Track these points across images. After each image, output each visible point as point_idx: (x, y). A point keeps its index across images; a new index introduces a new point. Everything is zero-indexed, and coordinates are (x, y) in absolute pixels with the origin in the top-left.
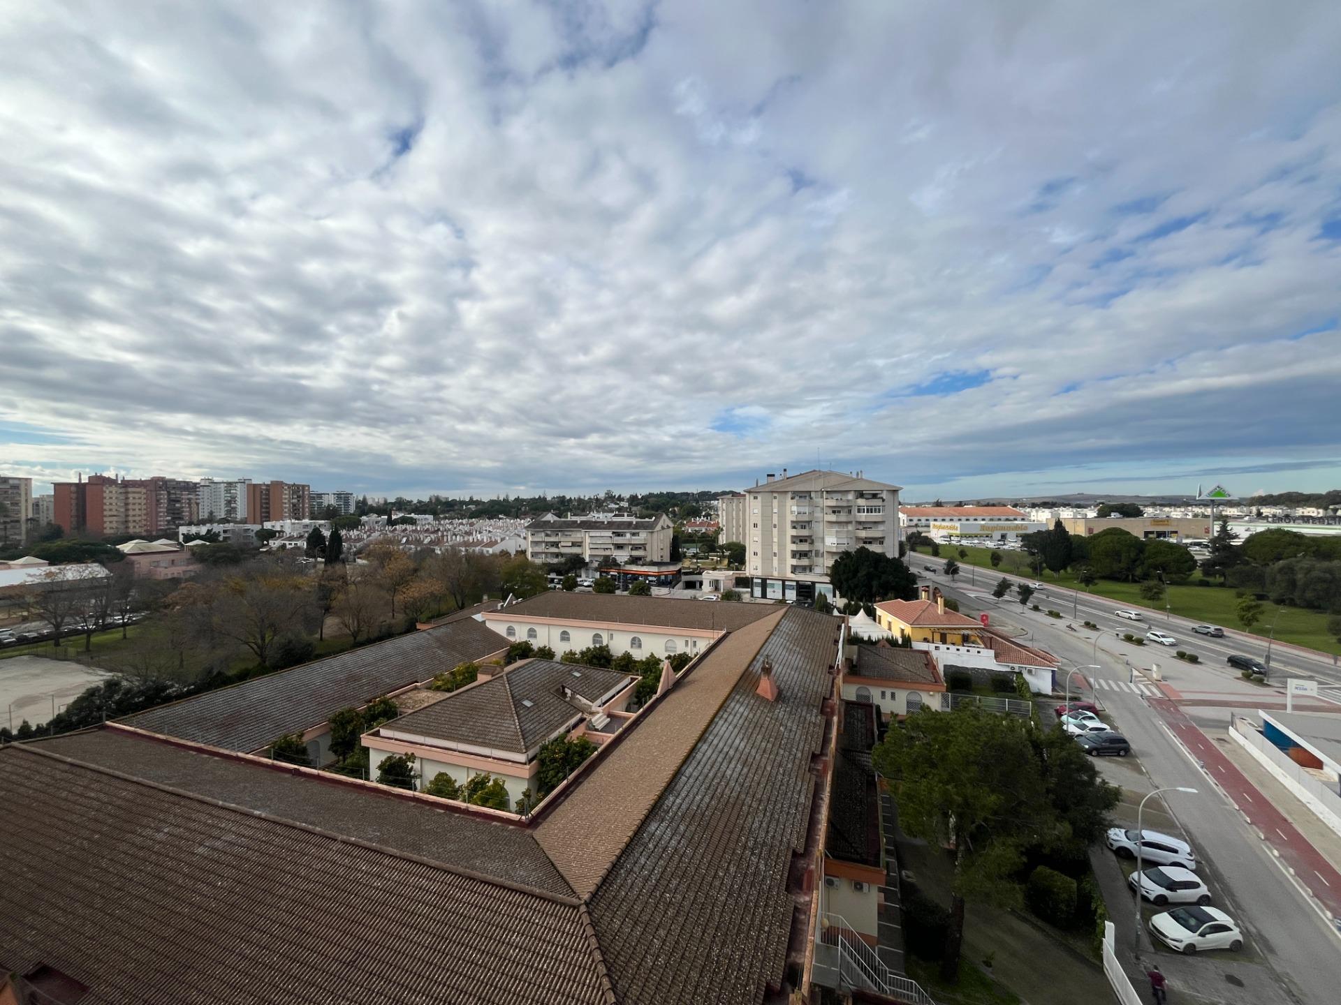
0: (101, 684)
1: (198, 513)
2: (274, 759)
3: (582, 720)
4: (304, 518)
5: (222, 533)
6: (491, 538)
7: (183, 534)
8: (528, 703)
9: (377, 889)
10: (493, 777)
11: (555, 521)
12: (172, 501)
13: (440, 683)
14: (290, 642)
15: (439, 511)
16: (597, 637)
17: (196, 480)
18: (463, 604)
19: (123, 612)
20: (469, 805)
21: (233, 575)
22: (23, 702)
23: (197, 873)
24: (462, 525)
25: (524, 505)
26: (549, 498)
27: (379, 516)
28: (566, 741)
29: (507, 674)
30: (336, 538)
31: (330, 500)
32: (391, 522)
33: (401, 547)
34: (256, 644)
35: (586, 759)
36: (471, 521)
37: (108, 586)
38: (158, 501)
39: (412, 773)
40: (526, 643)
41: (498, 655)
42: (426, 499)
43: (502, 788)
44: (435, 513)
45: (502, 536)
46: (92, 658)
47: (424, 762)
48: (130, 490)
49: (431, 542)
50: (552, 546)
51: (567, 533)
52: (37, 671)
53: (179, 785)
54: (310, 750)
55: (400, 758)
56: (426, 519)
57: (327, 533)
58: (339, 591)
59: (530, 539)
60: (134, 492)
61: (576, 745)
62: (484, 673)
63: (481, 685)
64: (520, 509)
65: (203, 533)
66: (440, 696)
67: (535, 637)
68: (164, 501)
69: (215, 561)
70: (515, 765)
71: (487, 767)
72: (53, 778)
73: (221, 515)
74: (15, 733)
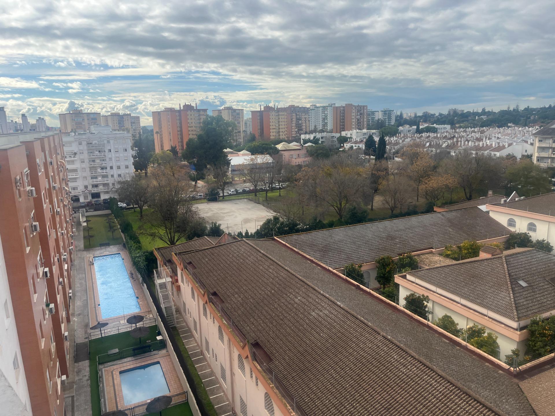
0: (272, 218)
1: (309, 126)
2: (347, 276)
4: (363, 129)
5: (320, 139)
6: (499, 143)
7: (303, 139)
8: (523, 284)
9: (403, 373)
10: (487, 331)
12: (298, 119)
13: (449, 252)
14: (355, 208)
15: (455, 122)
17: (308, 106)
18: (471, 196)
19: (279, 182)
20: (467, 344)
21: (326, 163)
22: (247, 221)
23: (313, 326)
24: (474, 133)
25: (533, 114)
27: (411, 126)
29: (506, 256)
30: (382, 142)
31: (379, 116)
32: (419, 131)
33: (425, 150)
34: (337, 207)
36: (482, 129)
37: (273, 167)
38: (292, 119)
39: (427, 309)
40: (525, 234)
41: (497, 241)
42: (445, 112)
43: (495, 342)
44: (452, 124)
45: (510, 142)
46: (268, 204)
47: (435, 304)
48: (280, 113)
49: (448, 146)
52: (250, 207)
53: (304, 277)
54: (365, 276)
55: (419, 297)
56: (445, 128)
57: (377, 139)
58: (384, 179)
59: (537, 144)
60: (282, 115)
62: (485, 251)
63: (482, 260)
64: (530, 118)
65: (312, 138)
66: (449, 262)
67: (535, 230)
68: (294, 120)
69: (317, 156)
70: (507, 328)
71: (483, 322)
72: (257, 258)
73: (320, 127)
74: (244, 234)
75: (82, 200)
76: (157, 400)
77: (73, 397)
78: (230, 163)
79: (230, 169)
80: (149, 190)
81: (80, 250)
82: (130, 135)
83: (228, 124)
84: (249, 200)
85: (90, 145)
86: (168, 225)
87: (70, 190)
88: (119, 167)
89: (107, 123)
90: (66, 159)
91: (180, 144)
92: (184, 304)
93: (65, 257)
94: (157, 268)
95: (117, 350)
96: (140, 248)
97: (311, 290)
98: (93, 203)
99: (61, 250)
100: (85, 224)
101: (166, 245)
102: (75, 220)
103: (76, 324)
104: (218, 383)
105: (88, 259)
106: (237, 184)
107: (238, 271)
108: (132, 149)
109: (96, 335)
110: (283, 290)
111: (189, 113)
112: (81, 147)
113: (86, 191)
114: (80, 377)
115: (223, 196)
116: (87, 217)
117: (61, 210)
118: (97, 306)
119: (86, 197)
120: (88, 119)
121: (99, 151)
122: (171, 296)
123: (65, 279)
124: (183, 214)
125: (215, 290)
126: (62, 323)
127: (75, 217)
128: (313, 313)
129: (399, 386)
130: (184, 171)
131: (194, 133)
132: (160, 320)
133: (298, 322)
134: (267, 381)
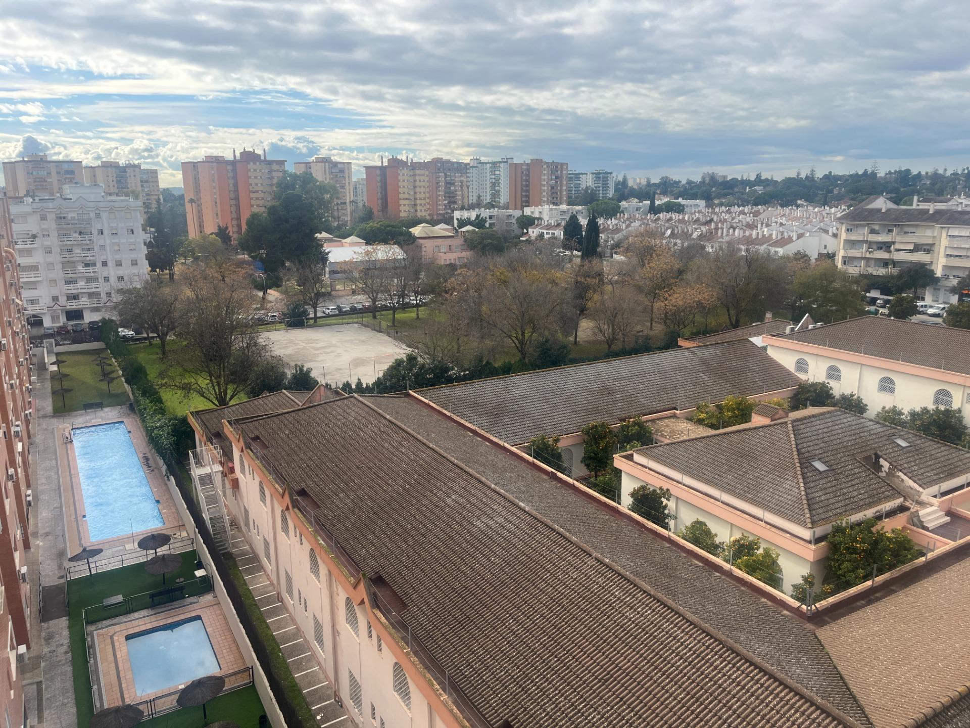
0: (405, 357)
1: (468, 197)
2: (535, 458)
3: (902, 509)
4: (561, 203)
5: (488, 219)
6: (782, 233)
7: (457, 219)
8: (820, 466)
9: (630, 620)
10: (763, 546)
11: (888, 210)
12: (449, 184)
13: (703, 416)
14: (547, 341)
15: (713, 195)
16: (942, 395)
17: (466, 160)
18: (737, 321)
19: (417, 293)
20: (733, 568)
21: (498, 264)
22: (358, 362)
24: (742, 215)
25: (837, 185)
26: (881, 173)
27: (641, 201)
28: (874, 530)
29: (793, 421)
30: (593, 227)
31: (587, 182)
32: (654, 210)
33: (664, 241)
34: (517, 338)
35: (904, 563)
36: (755, 208)
37: (405, 267)
38: (437, 183)
39: (666, 512)
40: (823, 385)
41: (778, 396)
42: (697, 179)
43: (774, 562)
44: (708, 198)
45: (801, 231)
46: (397, 333)
47: (680, 503)
48: (417, 172)
49: (701, 237)
50: (880, 248)
51: (907, 229)
52: (363, 338)
53: (461, 460)
54: (564, 457)
55: (654, 491)
56: (696, 205)
57: (584, 222)
58: (595, 291)
59: (844, 236)
60: (420, 175)
61: (889, 539)
62: (760, 414)
63: (755, 428)
64: (832, 192)
65: (473, 218)
66: (703, 431)
67: (838, 378)
68: (442, 184)
69: (483, 249)
70: (794, 539)
71: (756, 530)
72: (379, 429)
73: (487, 199)
74: (354, 387)
75: (47, 322)
76: (198, 684)
77: (39, 684)
78: (327, 259)
79: (327, 269)
80: (178, 306)
81: (45, 416)
82: (140, 204)
83: (323, 189)
84: (363, 325)
85: (63, 221)
86: (214, 368)
87: (25, 305)
88: (119, 264)
89: (95, 181)
90: (17, 247)
91: (235, 222)
92: (246, 511)
93: (18, 429)
94: (195, 448)
95: (119, 598)
96: (162, 411)
97: (474, 481)
98: (70, 328)
99: (11, 417)
100: (54, 368)
101: (211, 406)
102: (35, 360)
103: (41, 552)
104: (310, 649)
105: (62, 432)
106: (339, 297)
107: (344, 451)
108: (144, 230)
109: (80, 571)
110: (426, 484)
111: (251, 166)
112: (45, 225)
113: (56, 307)
114: (52, 649)
115: (316, 318)
116: (57, 354)
117: (8, 341)
118: (80, 518)
119: (54, 318)
120: (58, 173)
121: (80, 233)
122: (223, 498)
123: (19, 470)
124: (242, 349)
125: (303, 485)
126: (16, 550)
127: (35, 355)
128: (478, 523)
129: (623, 642)
130: (244, 271)
131: (261, 203)
132: (202, 541)
133: (451, 538)
134: (397, 643)
